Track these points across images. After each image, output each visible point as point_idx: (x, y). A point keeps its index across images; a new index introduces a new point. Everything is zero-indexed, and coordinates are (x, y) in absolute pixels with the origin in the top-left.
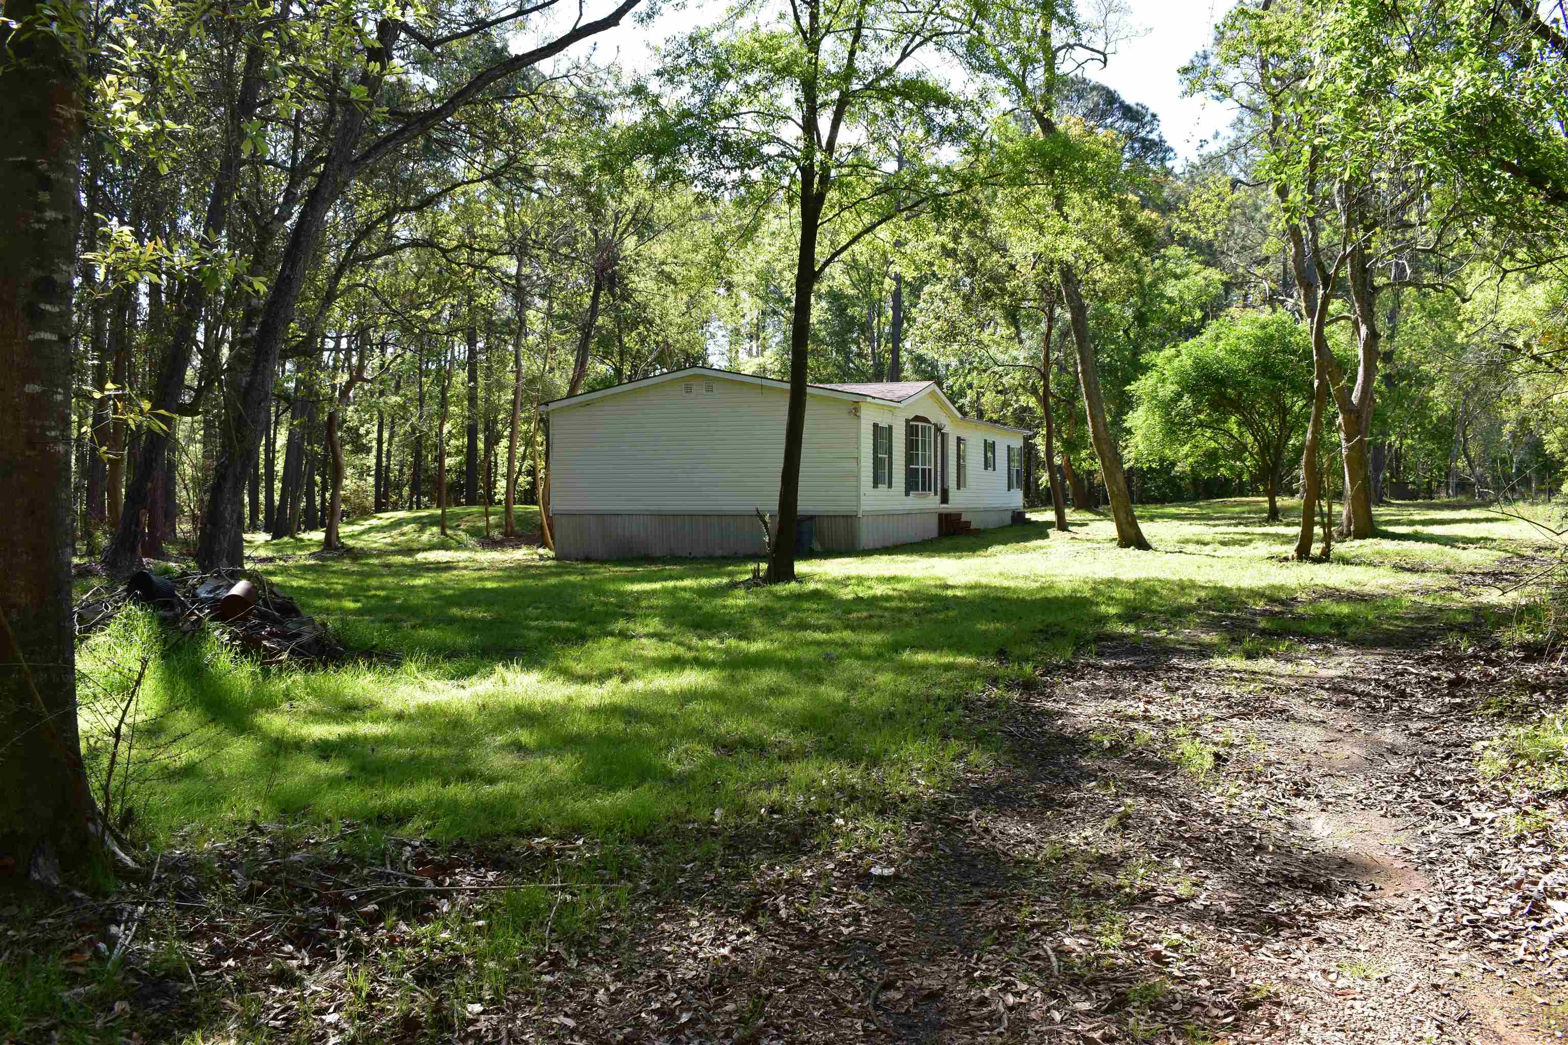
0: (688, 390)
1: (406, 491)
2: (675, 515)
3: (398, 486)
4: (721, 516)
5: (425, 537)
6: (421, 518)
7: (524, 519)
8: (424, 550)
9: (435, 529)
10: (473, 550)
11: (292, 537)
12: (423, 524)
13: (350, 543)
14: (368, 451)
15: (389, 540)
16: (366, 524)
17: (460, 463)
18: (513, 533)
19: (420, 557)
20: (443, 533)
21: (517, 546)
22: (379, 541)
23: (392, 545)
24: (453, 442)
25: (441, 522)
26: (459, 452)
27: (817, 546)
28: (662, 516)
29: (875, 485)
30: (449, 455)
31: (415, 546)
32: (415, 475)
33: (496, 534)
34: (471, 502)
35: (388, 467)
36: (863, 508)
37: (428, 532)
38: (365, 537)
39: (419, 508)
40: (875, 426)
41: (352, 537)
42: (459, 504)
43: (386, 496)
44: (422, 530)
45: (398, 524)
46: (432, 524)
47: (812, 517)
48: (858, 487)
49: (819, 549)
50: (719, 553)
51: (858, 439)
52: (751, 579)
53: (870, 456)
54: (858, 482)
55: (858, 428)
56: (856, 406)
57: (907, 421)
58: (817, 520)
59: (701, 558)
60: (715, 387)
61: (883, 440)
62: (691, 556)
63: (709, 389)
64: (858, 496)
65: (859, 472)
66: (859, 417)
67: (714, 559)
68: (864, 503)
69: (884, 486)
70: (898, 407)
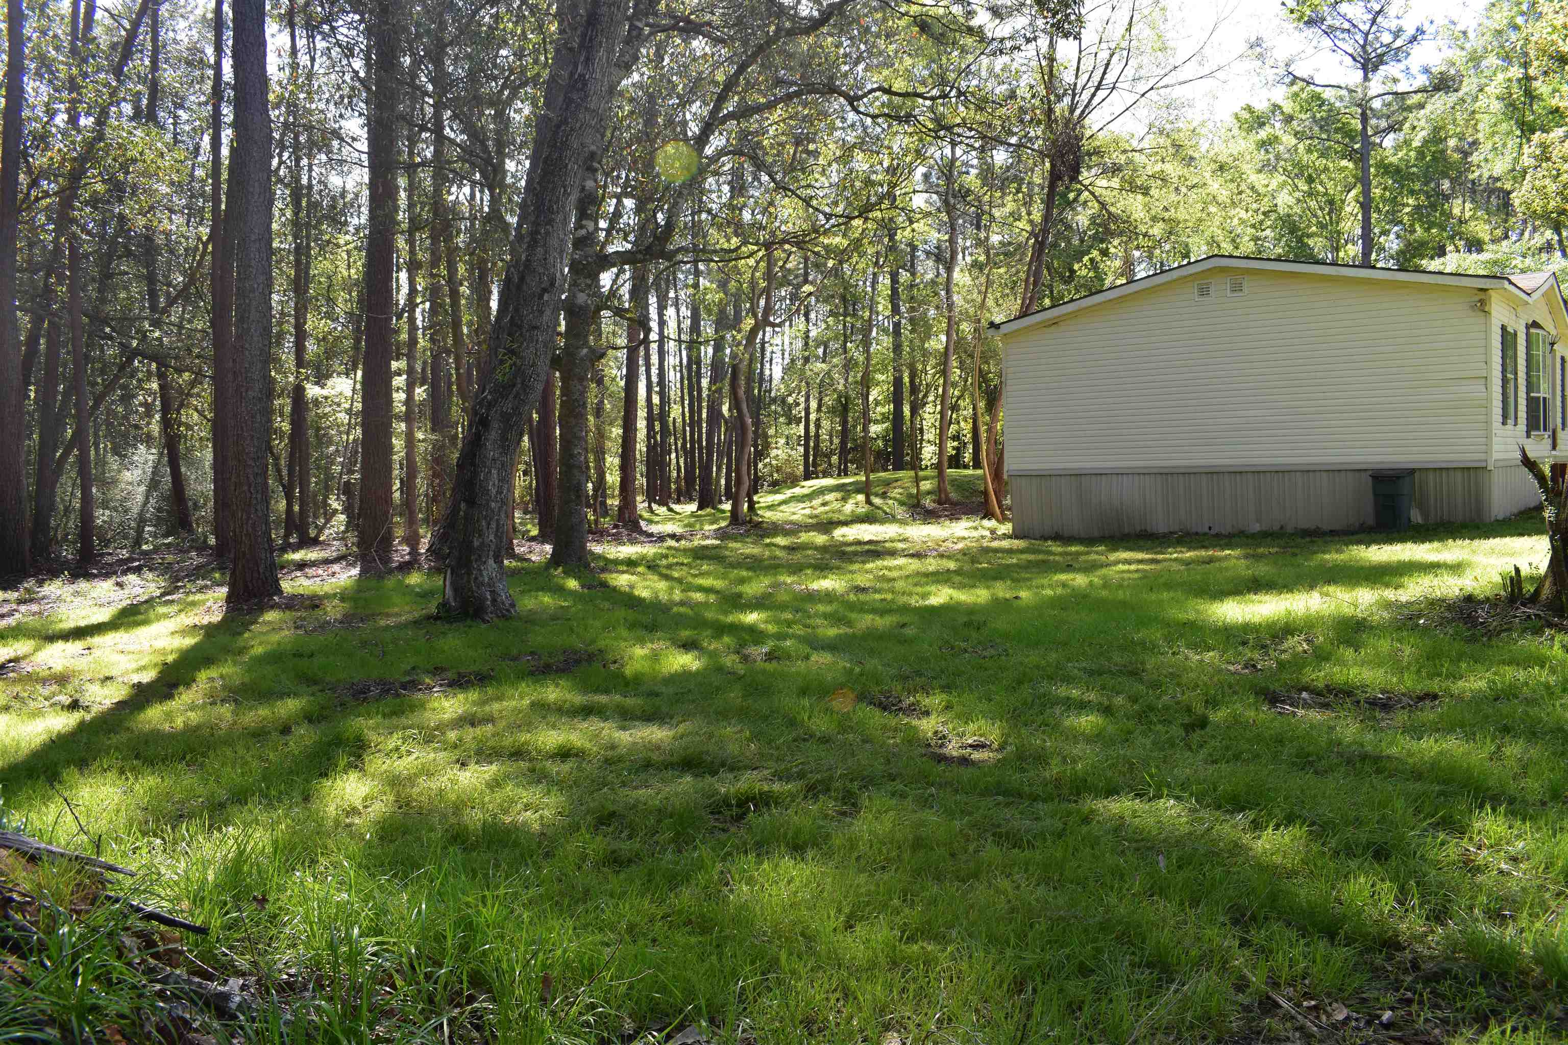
0: (1204, 291)
1: (835, 459)
2: (1189, 474)
3: (828, 456)
4: (1258, 473)
5: (849, 507)
6: (844, 485)
7: (961, 485)
8: (845, 523)
9: (861, 497)
10: (903, 522)
11: (714, 508)
12: (845, 492)
13: (768, 514)
14: (798, 421)
15: (808, 511)
16: (789, 493)
17: (887, 430)
18: (948, 500)
19: (839, 533)
20: (868, 502)
21: (954, 517)
22: (798, 513)
23: (811, 517)
24: (879, 409)
25: (865, 489)
26: (885, 418)
27: (1416, 516)
28: (1166, 475)
29: (1504, 423)
30: (876, 422)
31: (835, 517)
32: (843, 443)
33: (928, 502)
34: (898, 467)
35: (817, 436)
36: (1495, 456)
37: (851, 501)
38: (783, 508)
39: (846, 475)
40: (1503, 328)
41: (770, 507)
42: (886, 470)
43: (815, 465)
44: (844, 499)
45: (822, 491)
46: (858, 491)
47: (1412, 472)
48: (1488, 423)
49: (1420, 521)
50: (1256, 527)
51: (1487, 347)
52: (1492, 602)
53: (1500, 375)
54: (1488, 414)
55: (1487, 332)
56: (1481, 296)
57: (1528, 327)
58: (1417, 475)
59: (1230, 536)
60: (1246, 285)
61: (1510, 353)
62: (1213, 532)
63: (1237, 288)
64: (1488, 437)
65: (1489, 399)
66: (1487, 313)
67: (1253, 536)
68: (1495, 447)
69: (1510, 422)
70: (1527, 303)
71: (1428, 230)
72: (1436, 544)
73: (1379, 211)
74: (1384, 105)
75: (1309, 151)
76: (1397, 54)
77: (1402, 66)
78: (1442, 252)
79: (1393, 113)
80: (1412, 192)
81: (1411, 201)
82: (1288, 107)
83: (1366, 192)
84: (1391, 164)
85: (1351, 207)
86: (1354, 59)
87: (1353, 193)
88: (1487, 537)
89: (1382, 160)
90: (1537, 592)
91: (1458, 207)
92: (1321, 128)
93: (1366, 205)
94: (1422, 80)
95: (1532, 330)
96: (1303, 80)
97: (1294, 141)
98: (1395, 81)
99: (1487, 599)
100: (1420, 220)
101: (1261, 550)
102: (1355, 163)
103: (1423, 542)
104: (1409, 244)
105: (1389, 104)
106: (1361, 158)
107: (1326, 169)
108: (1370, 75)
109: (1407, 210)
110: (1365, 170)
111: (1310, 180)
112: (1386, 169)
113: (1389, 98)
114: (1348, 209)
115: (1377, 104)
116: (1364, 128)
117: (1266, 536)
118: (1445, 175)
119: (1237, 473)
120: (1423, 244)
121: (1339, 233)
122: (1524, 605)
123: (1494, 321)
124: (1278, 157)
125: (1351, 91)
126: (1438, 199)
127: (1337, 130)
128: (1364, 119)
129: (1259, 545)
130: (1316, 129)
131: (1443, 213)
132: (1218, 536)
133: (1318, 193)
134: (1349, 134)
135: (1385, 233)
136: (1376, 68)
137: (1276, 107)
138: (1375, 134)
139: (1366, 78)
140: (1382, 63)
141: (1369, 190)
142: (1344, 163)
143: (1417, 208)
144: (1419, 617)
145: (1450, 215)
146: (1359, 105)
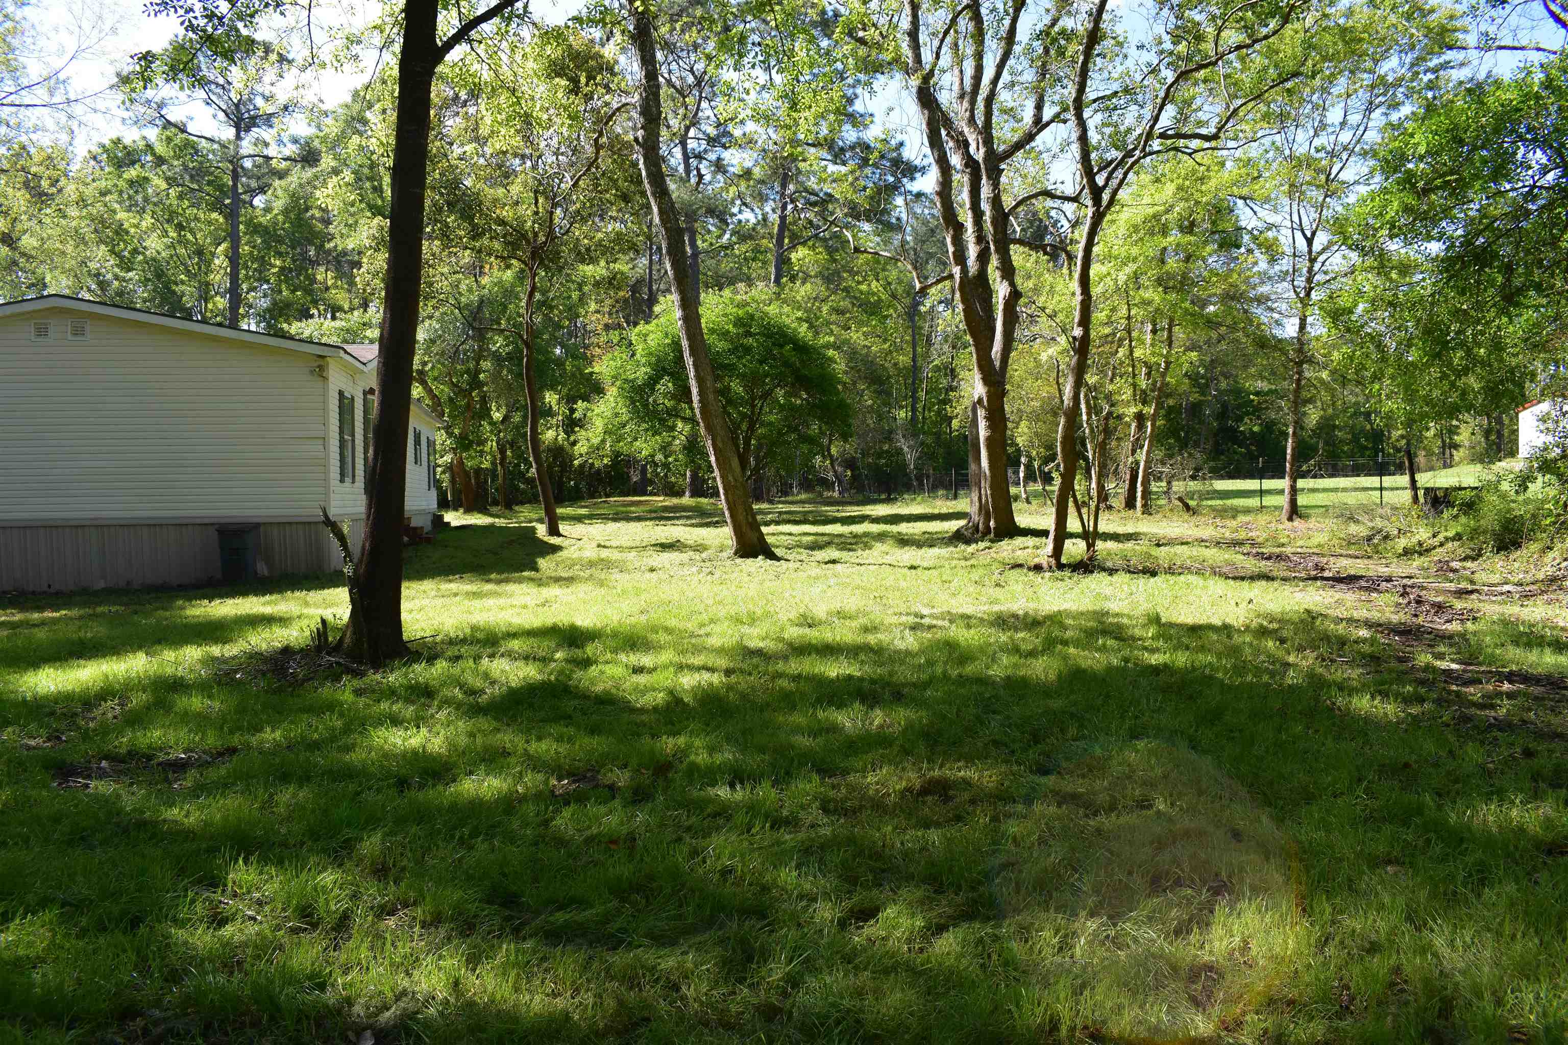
0: (42, 331)
4: (102, 527)
27: (262, 569)
29: (342, 481)
36: (332, 510)
40: (341, 393)
47: (257, 526)
48: (326, 480)
49: (266, 573)
50: (101, 584)
51: (325, 409)
52: (304, 652)
53: (338, 437)
54: (326, 473)
55: (325, 395)
56: (321, 362)
57: (365, 393)
58: (262, 529)
59: (72, 594)
60: (88, 328)
61: (347, 417)
62: (52, 590)
63: (78, 332)
64: (327, 494)
65: (327, 457)
66: (325, 379)
67: (96, 593)
68: (333, 503)
69: (348, 480)
70: (363, 372)
71: (293, 292)
72: (274, 597)
73: (247, 268)
74: (254, 166)
75: (180, 197)
76: (268, 120)
77: (273, 131)
78: (306, 315)
79: (263, 175)
80: (279, 254)
81: (278, 263)
82: (160, 149)
83: (235, 246)
84: (260, 224)
85: (220, 261)
86: (227, 115)
87: (221, 248)
88: (323, 587)
89: (251, 219)
90: (341, 640)
91: (322, 274)
92: (192, 177)
93: (234, 258)
94: (291, 150)
95: (369, 396)
96: (175, 126)
97: (164, 185)
98: (266, 145)
99: (302, 650)
100: (286, 282)
101: (100, 609)
102: (225, 218)
103: (264, 595)
104: (275, 303)
105: (259, 166)
106: (232, 215)
107: (197, 219)
108: (242, 134)
109: (275, 270)
110: (235, 227)
111: (180, 227)
112: (255, 228)
113: (259, 160)
114: (217, 262)
115: (248, 164)
116: (235, 186)
117: (111, 594)
118: (311, 243)
119: (78, 527)
120: (288, 305)
121: (208, 284)
122: (329, 654)
123: (331, 386)
124: (146, 200)
125: (223, 146)
126: (303, 265)
127: (209, 183)
128: (235, 177)
129: (100, 604)
130: (187, 177)
131: (307, 277)
132: (58, 594)
133: (188, 241)
134: (220, 188)
135: (252, 289)
136: (248, 130)
137: (149, 147)
138: (245, 192)
139: (238, 137)
140: (255, 125)
141: (238, 247)
142: (215, 215)
143: (282, 269)
144: (236, 672)
145: (313, 281)
146: (231, 162)
